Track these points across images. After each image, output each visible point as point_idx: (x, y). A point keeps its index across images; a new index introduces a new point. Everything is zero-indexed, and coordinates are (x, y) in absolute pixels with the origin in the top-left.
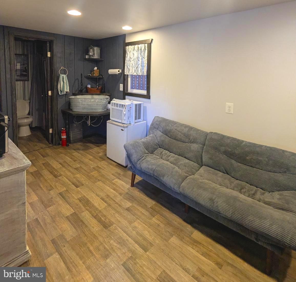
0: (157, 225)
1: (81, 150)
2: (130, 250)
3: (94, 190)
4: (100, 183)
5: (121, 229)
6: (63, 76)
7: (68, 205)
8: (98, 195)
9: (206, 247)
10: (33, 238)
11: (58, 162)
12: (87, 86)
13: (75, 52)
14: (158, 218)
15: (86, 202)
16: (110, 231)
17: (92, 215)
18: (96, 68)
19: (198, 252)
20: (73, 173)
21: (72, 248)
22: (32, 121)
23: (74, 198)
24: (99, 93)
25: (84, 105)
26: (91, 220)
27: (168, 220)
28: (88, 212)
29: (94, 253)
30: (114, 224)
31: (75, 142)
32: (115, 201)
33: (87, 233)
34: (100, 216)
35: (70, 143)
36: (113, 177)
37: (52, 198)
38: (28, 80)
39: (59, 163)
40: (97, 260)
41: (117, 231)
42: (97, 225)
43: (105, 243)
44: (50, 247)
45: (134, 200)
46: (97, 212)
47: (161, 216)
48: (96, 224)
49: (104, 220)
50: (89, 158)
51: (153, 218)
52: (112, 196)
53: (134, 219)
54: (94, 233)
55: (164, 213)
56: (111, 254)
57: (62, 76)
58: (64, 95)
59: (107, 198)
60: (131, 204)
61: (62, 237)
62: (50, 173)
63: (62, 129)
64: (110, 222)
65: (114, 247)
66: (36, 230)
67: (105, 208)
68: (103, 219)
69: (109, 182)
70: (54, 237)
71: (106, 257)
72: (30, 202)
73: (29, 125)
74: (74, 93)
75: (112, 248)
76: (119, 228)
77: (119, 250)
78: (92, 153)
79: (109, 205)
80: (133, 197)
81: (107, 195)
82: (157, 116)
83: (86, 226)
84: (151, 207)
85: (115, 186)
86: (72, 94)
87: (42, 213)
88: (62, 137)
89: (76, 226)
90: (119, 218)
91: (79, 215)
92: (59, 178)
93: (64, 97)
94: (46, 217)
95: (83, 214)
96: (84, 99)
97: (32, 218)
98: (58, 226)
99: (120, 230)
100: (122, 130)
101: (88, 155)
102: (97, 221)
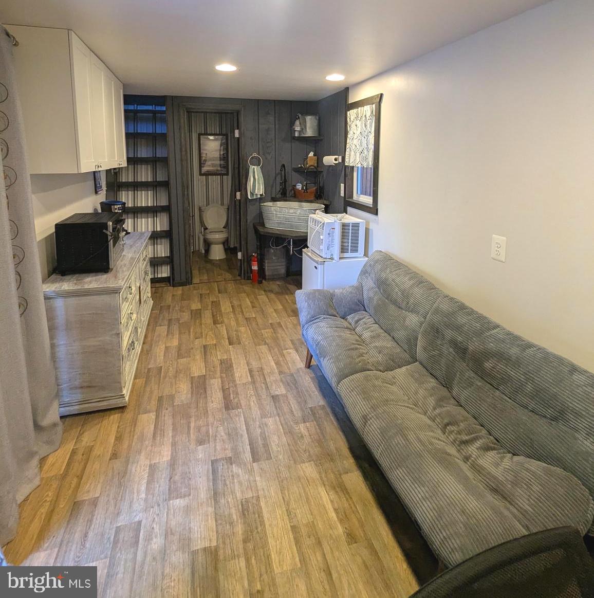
0: (300, 435)
1: (274, 293)
2: (235, 450)
3: (248, 356)
4: (264, 348)
5: (244, 418)
6: (254, 168)
7: (204, 363)
8: (248, 364)
9: (353, 503)
10: (145, 387)
11: (231, 303)
12: (295, 186)
13: (275, 125)
14: (309, 427)
15: (227, 367)
16: (229, 415)
17: (222, 387)
18: (311, 154)
19: (332, 502)
20: (238, 324)
21: (173, 414)
22: (228, 238)
23: (218, 356)
24: (312, 199)
25: (280, 218)
26: (217, 391)
27: (324, 437)
28: (220, 381)
29: (192, 431)
30: (241, 408)
31: (274, 278)
32: (265, 379)
33: (201, 405)
34: (231, 392)
35: (265, 279)
36: (290, 344)
37: (192, 349)
38: (227, 174)
39: (232, 306)
40: (189, 440)
41: (237, 419)
42: (219, 401)
43: (212, 426)
44: (154, 403)
45: (294, 387)
46: (231, 384)
47: (317, 427)
48: (219, 399)
49: (232, 398)
50: (275, 308)
51: (301, 423)
52: (267, 371)
53: (272, 413)
54: (208, 409)
55: (325, 423)
56: (209, 443)
57: (252, 167)
58: (258, 199)
59: (258, 372)
60: (284, 392)
61: (172, 397)
62: (211, 316)
63: (254, 254)
64: (237, 404)
65: (219, 436)
66: (153, 379)
67: (244, 384)
68: (232, 396)
69: (278, 350)
70: (164, 395)
71: (201, 442)
72: (167, 345)
73: (224, 243)
74: (274, 196)
75: (216, 436)
76: (242, 417)
77: (222, 443)
78: (287, 301)
79: (254, 382)
80: (295, 382)
81: (262, 368)
82: (379, 250)
83: (206, 397)
84: (311, 407)
85: (281, 359)
86: (270, 199)
87: (171, 363)
88: (253, 268)
89: (194, 392)
90: (252, 404)
91: (207, 381)
92: (218, 326)
93: (258, 203)
94: (171, 369)
95: (213, 381)
96: (278, 208)
97: (158, 364)
98: (176, 384)
99: (242, 419)
100: (316, 267)
101: (278, 302)
102: (222, 396)
